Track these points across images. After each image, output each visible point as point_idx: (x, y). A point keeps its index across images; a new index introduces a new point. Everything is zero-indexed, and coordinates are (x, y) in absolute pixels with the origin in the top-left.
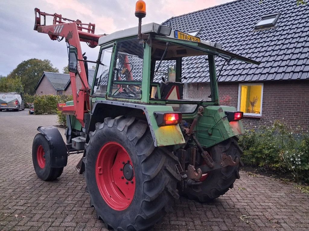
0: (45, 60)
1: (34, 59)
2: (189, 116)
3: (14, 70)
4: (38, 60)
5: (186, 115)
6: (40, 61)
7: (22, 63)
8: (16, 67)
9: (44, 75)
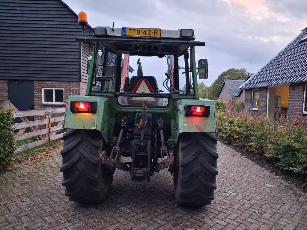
0: (242, 69)
1: (232, 69)
2: (158, 110)
3: (215, 81)
4: (235, 69)
5: (156, 108)
6: (238, 70)
7: (222, 74)
8: (217, 78)
9: (224, 83)
